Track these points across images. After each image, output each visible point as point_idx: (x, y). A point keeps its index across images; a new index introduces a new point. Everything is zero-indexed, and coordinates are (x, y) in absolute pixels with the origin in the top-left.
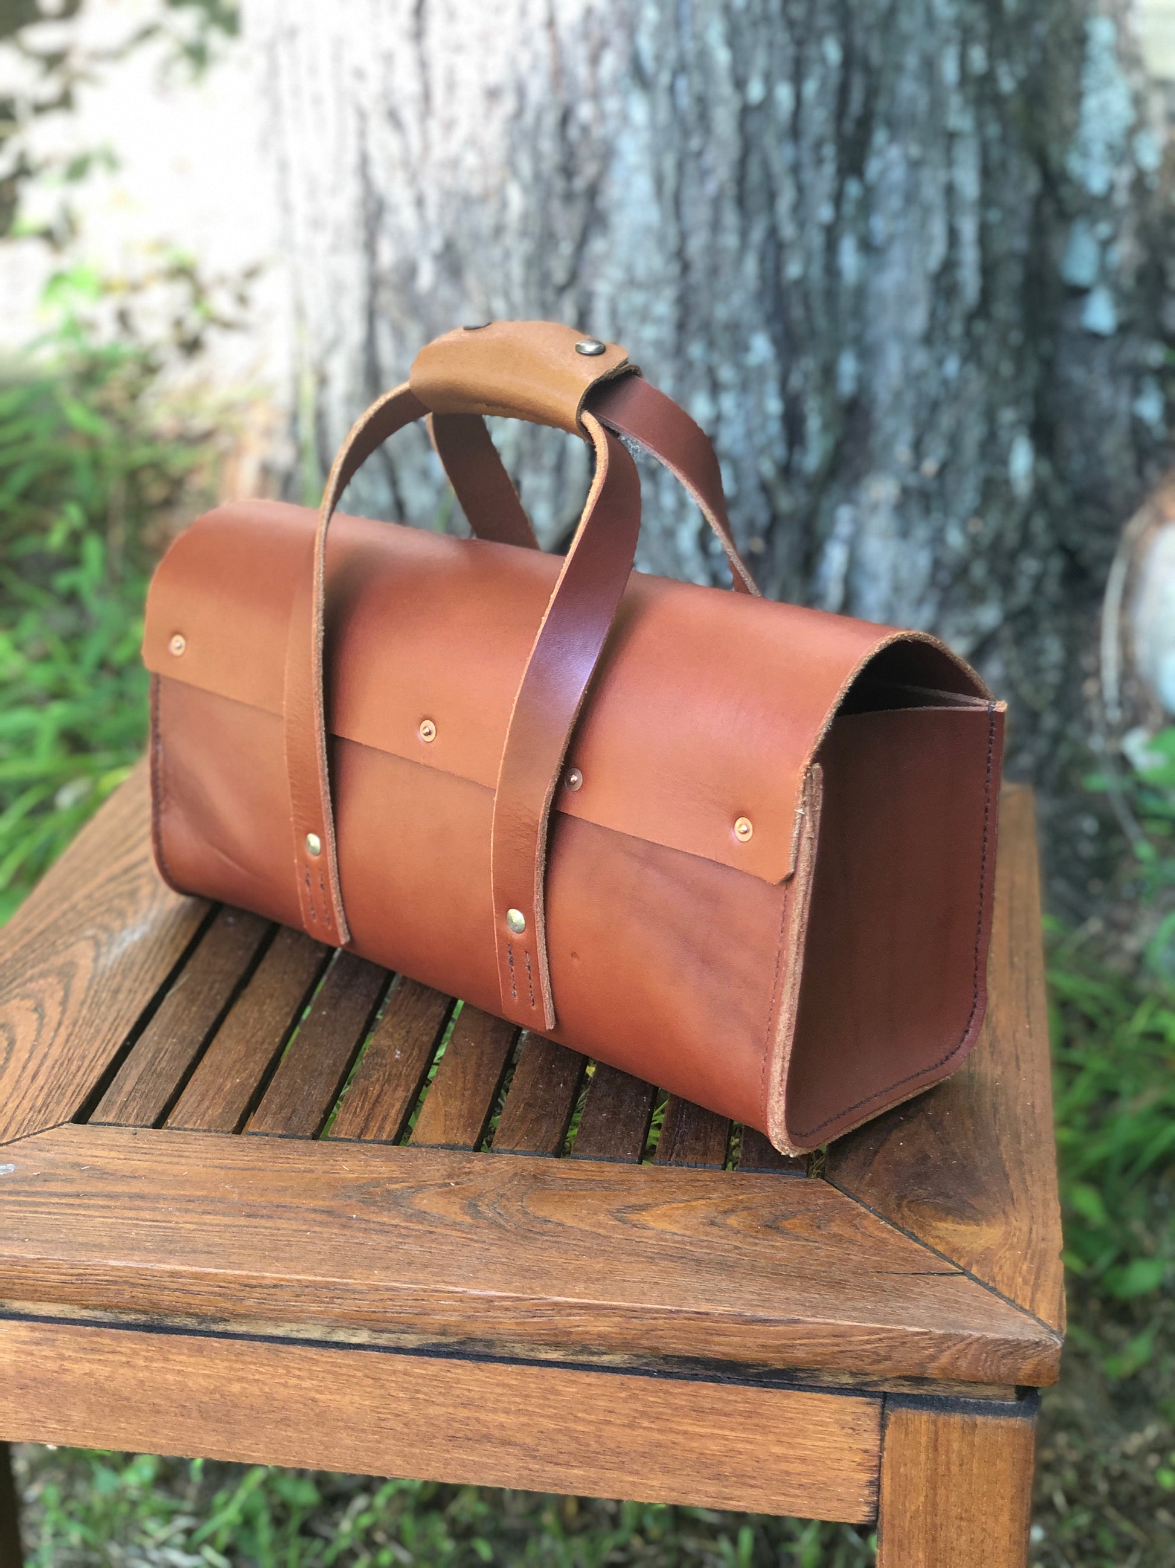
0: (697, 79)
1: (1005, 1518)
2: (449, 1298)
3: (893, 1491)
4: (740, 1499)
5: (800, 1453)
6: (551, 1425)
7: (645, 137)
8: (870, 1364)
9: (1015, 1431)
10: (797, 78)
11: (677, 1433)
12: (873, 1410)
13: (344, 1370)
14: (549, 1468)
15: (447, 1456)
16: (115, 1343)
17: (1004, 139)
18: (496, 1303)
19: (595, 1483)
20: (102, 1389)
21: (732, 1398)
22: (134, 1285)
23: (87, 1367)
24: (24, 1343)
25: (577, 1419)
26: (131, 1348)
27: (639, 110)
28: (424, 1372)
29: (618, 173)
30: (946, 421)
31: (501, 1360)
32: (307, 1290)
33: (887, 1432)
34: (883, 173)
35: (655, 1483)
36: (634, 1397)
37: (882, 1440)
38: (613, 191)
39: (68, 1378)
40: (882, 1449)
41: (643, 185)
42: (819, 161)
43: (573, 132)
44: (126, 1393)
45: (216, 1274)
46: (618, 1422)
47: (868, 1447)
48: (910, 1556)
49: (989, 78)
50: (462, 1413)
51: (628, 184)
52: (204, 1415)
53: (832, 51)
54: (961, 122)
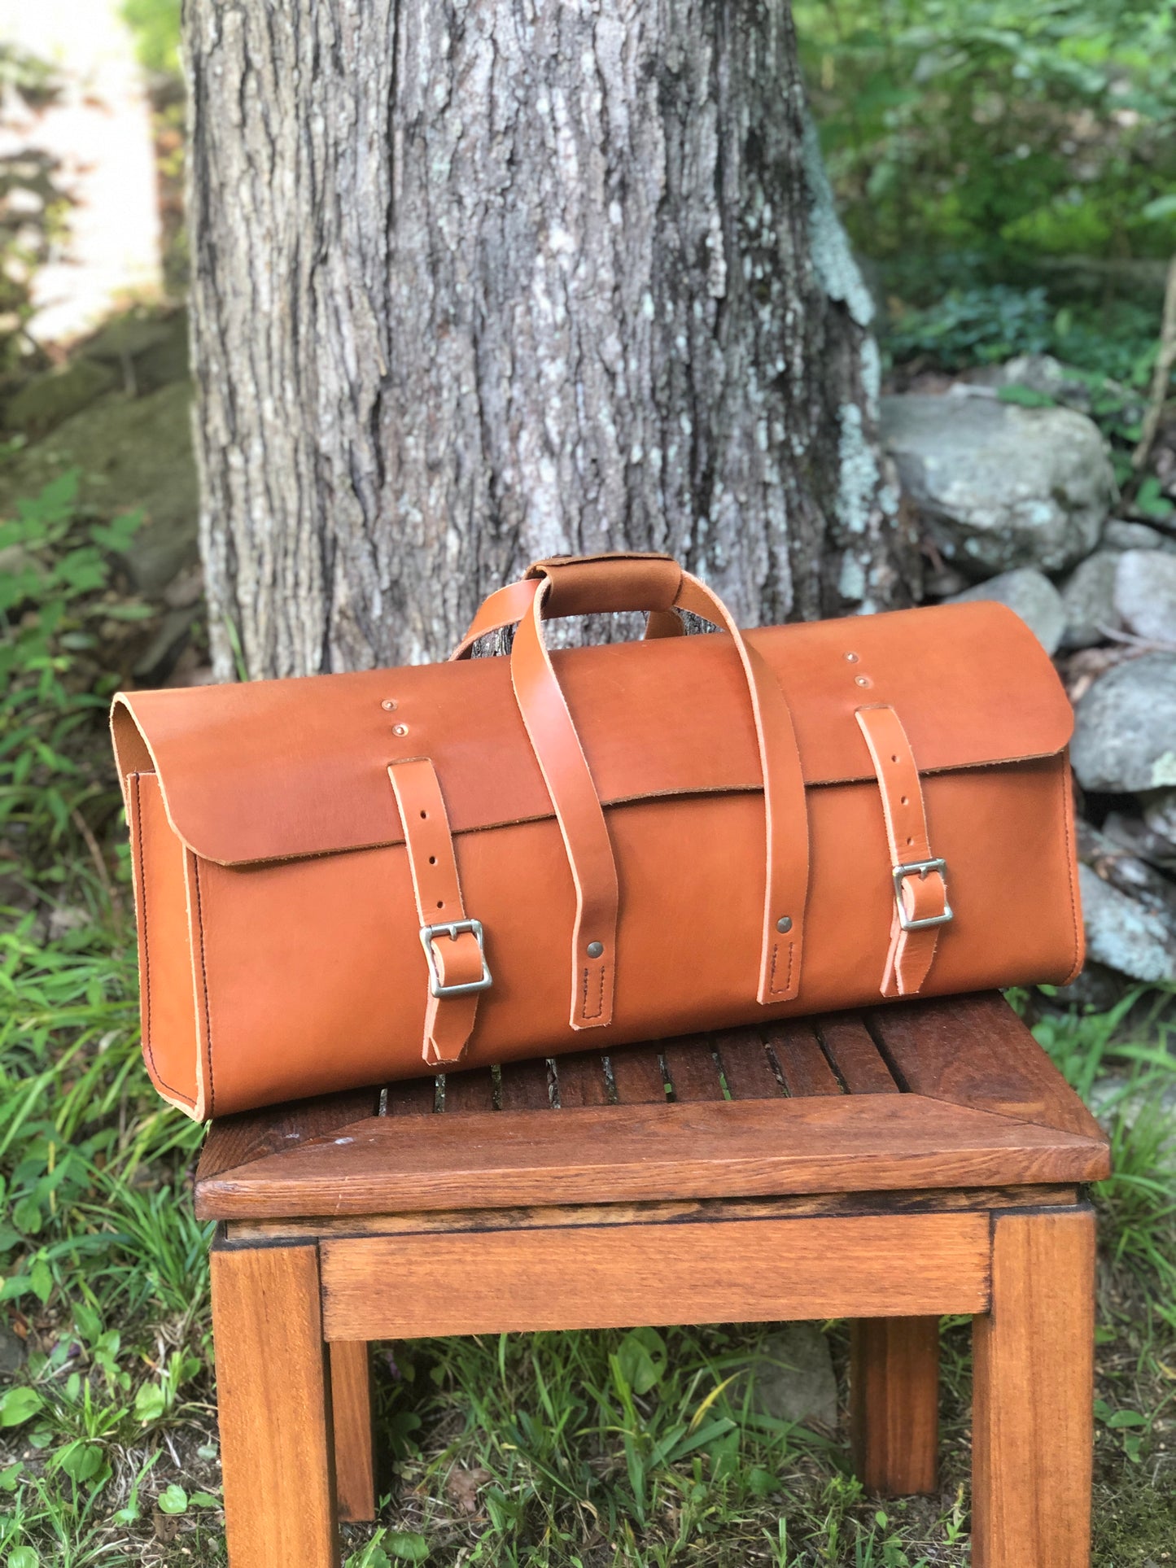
0: (593, 447)
1: (1078, 1292)
2: (698, 1170)
3: (1002, 1282)
4: (896, 1306)
5: (935, 1262)
6: (763, 1265)
7: (553, 491)
8: (986, 1179)
9: (1081, 1223)
10: (663, 445)
11: (851, 1258)
12: (985, 1221)
13: (617, 1244)
14: (764, 1301)
15: (691, 1302)
17: (799, 489)
18: (734, 1168)
19: (797, 1309)
20: (439, 1285)
21: (889, 1225)
23: (428, 1268)
24: (382, 1254)
25: (782, 1258)
26: (462, 1247)
27: (548, 472)
28: (674, 1236)
29: (534, 518)
31: (728, 1220)
33: (996, 1236)
34: (721, 513)
35: (837, 1302)
36: (821, 1235)
37: (992, 1243)
38: (531, 532)
39: (413, 1279)
40: (992, 1251)
41: (554, 526)
42: (681, 504)
43: (500, 491)
44: (456, 1286)
46: (811, 1256)
47: (982, 1251)
48: (1016, 1332)
49: (786, 444)
50: (703, 1265)
51: (541, 525)
52: (514, 1295)
53: (687, 427)
54: (771, 476)
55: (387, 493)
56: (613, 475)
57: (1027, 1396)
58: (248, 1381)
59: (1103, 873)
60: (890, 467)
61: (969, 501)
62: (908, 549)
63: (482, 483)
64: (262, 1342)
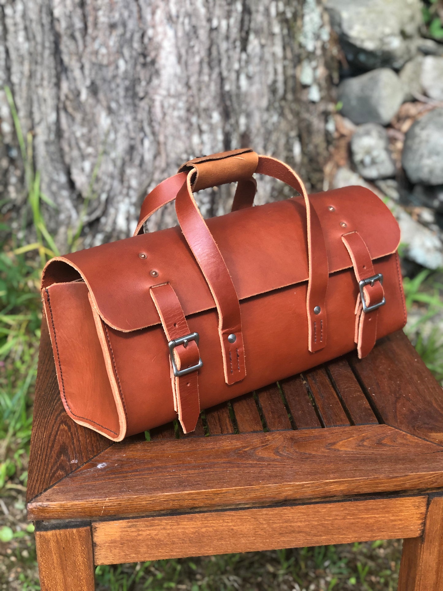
0: (193, 19)
2: (289, 487)
3: (430, 524)
5: (400, 518)
6: (316, 523)
7: (173, 41)
8: (430, 485)
10: (228, 18)
11: (359, 518)
12: (425, 500)
13: (244, 517)
14: (315, 538)
15: (278, 540)
16: (159, 522)
18: (305, 486)
19: (330, 540)
20: (154, 539)
21: (379, 504)
22: (174, 500)
23: (148, 532)
24: (125, 528)
26: (165, 523)
27: (170, 32)
28: (273, 513)
29: (163, 54)
30: (274, 137)
32: (238, 492)
33: (430, 506)
34: (253, 49)
35: (350, 536)
36: (346, 509)
37: (428, 509)
38: (161, 62)
39: (140, 537)
40: (427, 511)
41: (173, 59)
42: (235, 47)
43: (146, 40)
44: (162, 539)
45: (205, 492)
46: (339, 518)
47: (422, 512)
48: (433, 544)
49: (284, 13)
50: (285, 525)
51: (167, 58)
52: (191, 541)
53: (239, 7)
54: (277, 29)
55: (88, 38)
56: (203, 33)
57: (435, 569)
58: (56, 585)
59: (415, 217)
60: (326, 17)
61: (363, 36)
62: (333, 58)
63: (137, 36)
64: (63, 568)
